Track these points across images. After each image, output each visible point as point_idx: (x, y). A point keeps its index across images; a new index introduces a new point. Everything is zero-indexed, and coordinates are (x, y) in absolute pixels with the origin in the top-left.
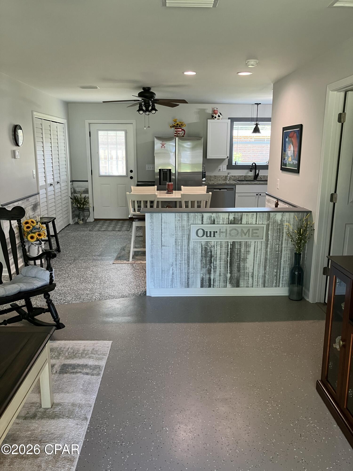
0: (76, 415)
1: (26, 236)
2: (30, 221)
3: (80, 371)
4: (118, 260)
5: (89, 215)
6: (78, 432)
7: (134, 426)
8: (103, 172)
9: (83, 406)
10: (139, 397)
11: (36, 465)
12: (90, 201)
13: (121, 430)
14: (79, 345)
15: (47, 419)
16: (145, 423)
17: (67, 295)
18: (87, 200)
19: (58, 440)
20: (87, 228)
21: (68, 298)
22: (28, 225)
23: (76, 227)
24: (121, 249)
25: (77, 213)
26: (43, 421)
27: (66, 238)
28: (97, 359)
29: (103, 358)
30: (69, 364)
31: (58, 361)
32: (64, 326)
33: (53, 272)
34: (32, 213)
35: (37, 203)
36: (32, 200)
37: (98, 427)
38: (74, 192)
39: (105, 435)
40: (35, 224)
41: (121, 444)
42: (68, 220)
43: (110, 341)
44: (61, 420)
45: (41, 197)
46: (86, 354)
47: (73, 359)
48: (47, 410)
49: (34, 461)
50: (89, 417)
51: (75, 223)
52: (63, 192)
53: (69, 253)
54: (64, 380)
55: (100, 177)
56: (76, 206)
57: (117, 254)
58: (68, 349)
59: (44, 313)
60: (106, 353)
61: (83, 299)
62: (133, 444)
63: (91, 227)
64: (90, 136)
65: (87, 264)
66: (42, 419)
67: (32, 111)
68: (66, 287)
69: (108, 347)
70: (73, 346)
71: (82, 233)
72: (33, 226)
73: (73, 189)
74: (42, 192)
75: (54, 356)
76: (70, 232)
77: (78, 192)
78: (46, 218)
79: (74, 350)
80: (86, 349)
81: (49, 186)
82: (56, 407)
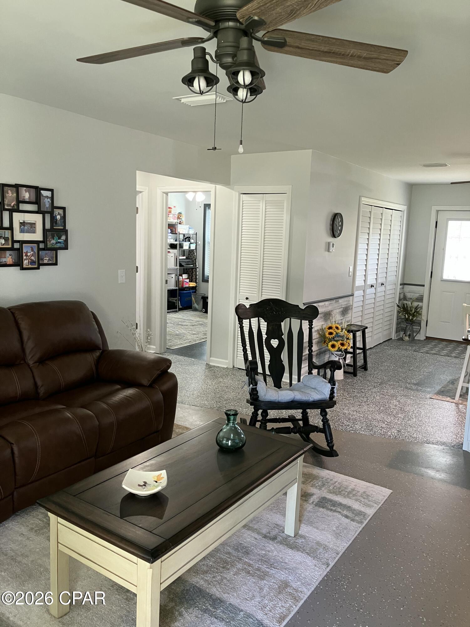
0: (317, 555)
1: (326, 343)
2: (334, 326)
3: (339, 510)
4: (439, 394)
5: (420, 331)
6: (313, 574)
7: (383, 597)
8: (447, 276)
9: (329, 549)
10: (402, 568)
11: (258, 586)
12: (424, 312)
13: (364, 594)
14: (349, 483)
15: (286, 547)
16: (397, 600)
17: (357, 423)
18: (419, 311)
19: (290, 572)
20: (412, 347)
21: (357, 427)
22: (331, 331)
23: (398, 344)
24: (449, 382)
25: (404, 325)
26: (281, 546)
27: (380, 355)
28: (365, 505)
29: (373, 506)
30: (330, 499)
31: (319, 492)
32: (337, 455)
33: (336, 387)
34: (341, 317)
35: (349, 306)
36: (343, 302)
37: (339, 579)
38: (403, 297)
39: (344, 591)
40: (340, 331)
41: (358, 610)
42: (390, 334)
43: (390, 490)
44: (300, 553)
45: (356, 300)
46: (354, 494)
47: (337, 495)
48: (289, 537)
49: (258, 582)
50: (332, 564)
51: (398, 339)
52: (388, 297)
53: (377, 374)
54: (319, 514)
55: (441, 282)
56: (403, 317)
57: (440, 387)
58: (336, 482)
59: (317, 432)
60: (379, 501)
61: (375, 432)
62: (373, 615)
63: (418, 346)
64: (436, 227)
65: (396, 392)
66: (281, 544)
67: (360, 197)
68: (359, 413)
69: (384, 496)
70: (342, 481)
71: (403, 352)
72: (336, 333)
73: (403, 294)
74: (358, 294)
75: (317, 485)
76: (387, 349)
77: (408, 298)
78: (355, 326)
79: (341, 486)
80: (356, 489)
81: (369, 287)
82: (299, 538)
